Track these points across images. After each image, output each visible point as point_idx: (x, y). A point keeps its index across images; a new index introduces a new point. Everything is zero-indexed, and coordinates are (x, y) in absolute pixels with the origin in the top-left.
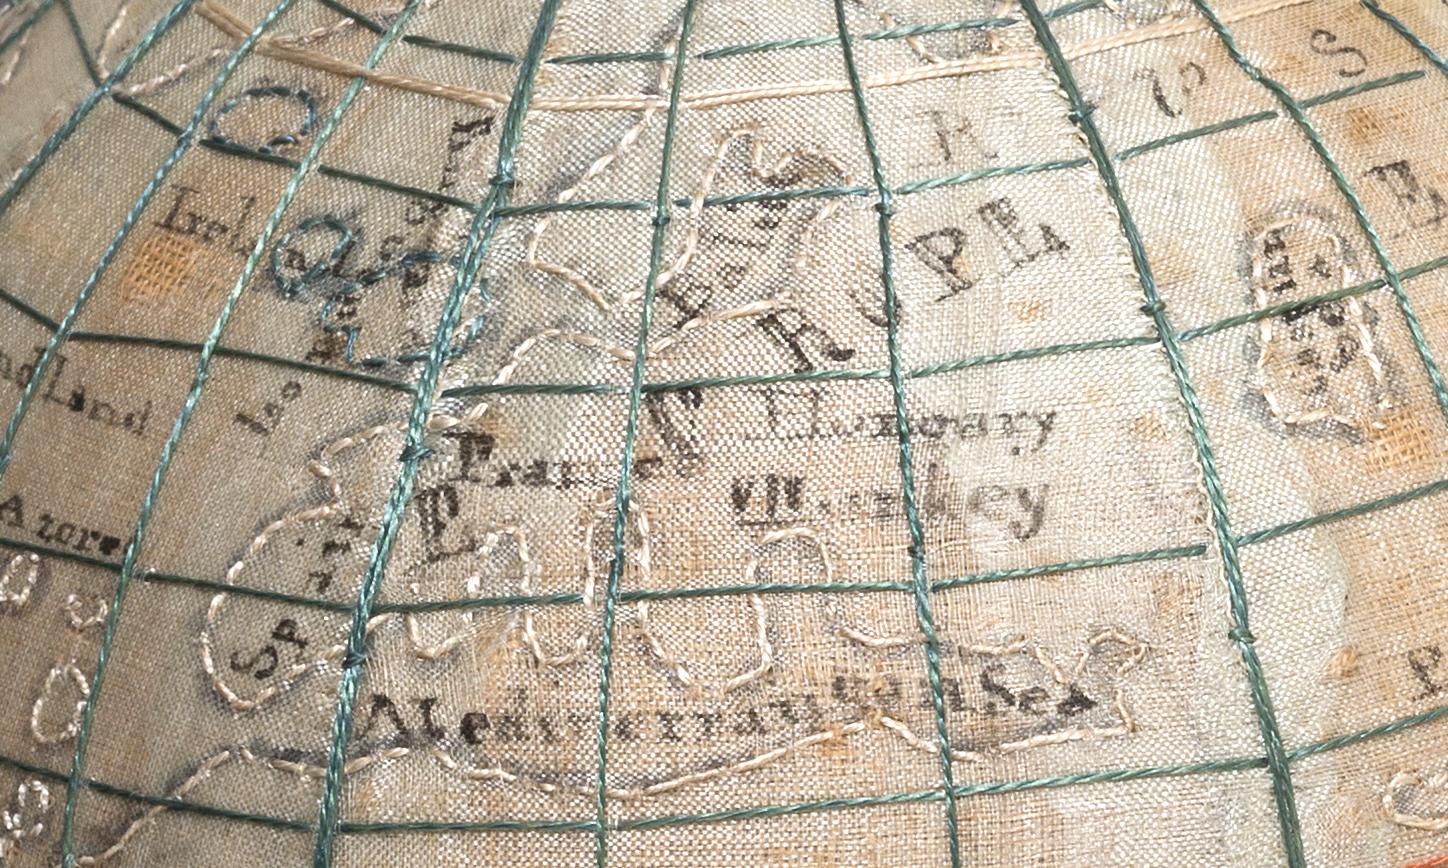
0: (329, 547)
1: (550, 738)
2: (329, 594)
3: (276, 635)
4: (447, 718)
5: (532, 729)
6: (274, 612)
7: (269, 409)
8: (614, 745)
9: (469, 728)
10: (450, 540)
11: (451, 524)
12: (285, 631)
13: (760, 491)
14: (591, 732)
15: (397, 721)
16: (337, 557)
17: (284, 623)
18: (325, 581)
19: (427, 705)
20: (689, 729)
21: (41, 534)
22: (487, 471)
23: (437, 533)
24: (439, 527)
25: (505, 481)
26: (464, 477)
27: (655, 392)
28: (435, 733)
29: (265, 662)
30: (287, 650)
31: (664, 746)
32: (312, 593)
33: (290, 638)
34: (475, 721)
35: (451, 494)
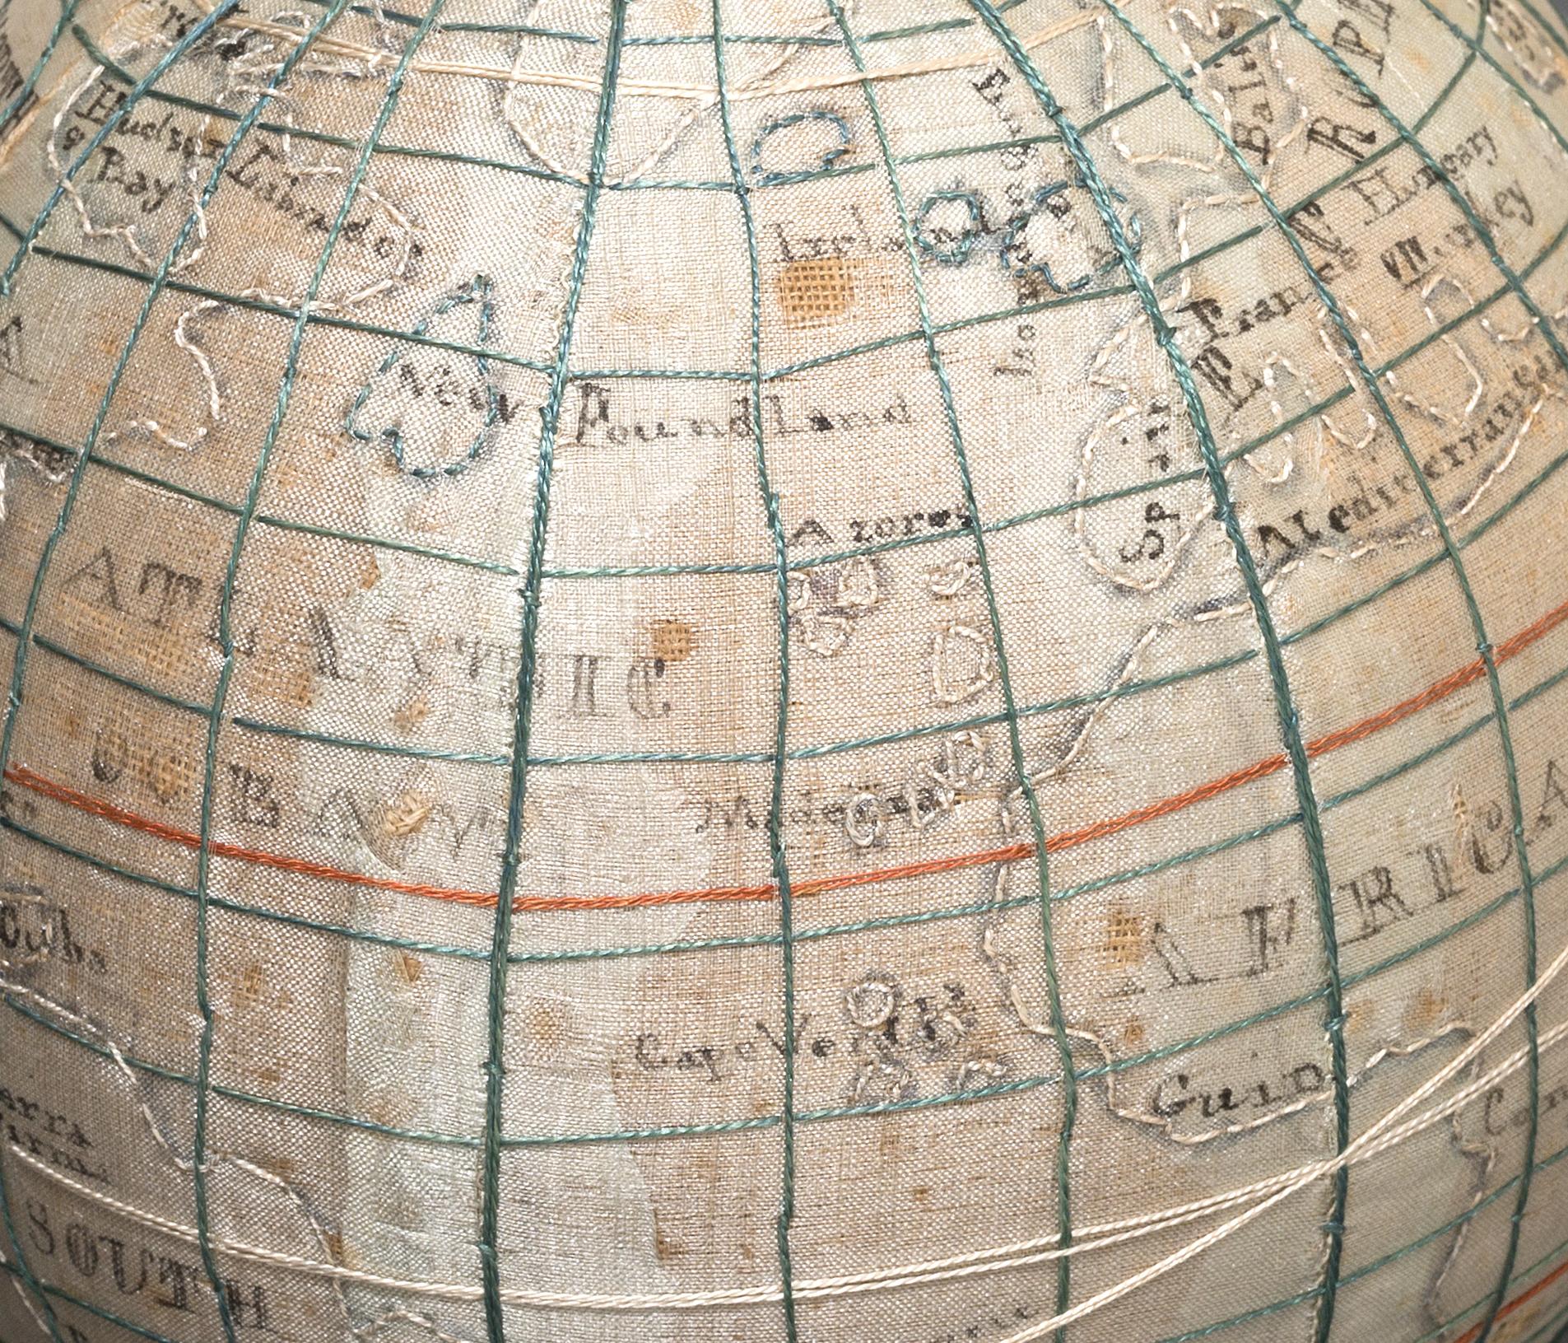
0: (1151, 434)
1: (1390, 502)
2: (1172, 471)
3: (1149, 519)
4: (1317, 521)
5: (1375, 502)
6: (1139, 502)
7: (1019, 354)
8: (1432, 485)
9: (1336, 523)
10: (1240, 386)
11: (1231, 374)
12: (1154, 513)
13: (1400, 259)
14: (1411, 483)
15: (1284, 540)
16: (1161, 439)
17: (1150, 508)
18: (1164, 461)
19: (1298, 518)
20: (1463, 452)
21: (858, 538)
22: (1224, 324)
23: (1228, 387)
24: (1226, 381)
25: (1246, 327)
26: (1215, 336)
27: (1290, 217)
28: (1314, 538)
29: (1153, 543)
30: (1164, 528)
31: (1457, 471)
32: (1158, 474)
33: (1162, 516)
34: (1337, 513)
35: (1215, 352)
